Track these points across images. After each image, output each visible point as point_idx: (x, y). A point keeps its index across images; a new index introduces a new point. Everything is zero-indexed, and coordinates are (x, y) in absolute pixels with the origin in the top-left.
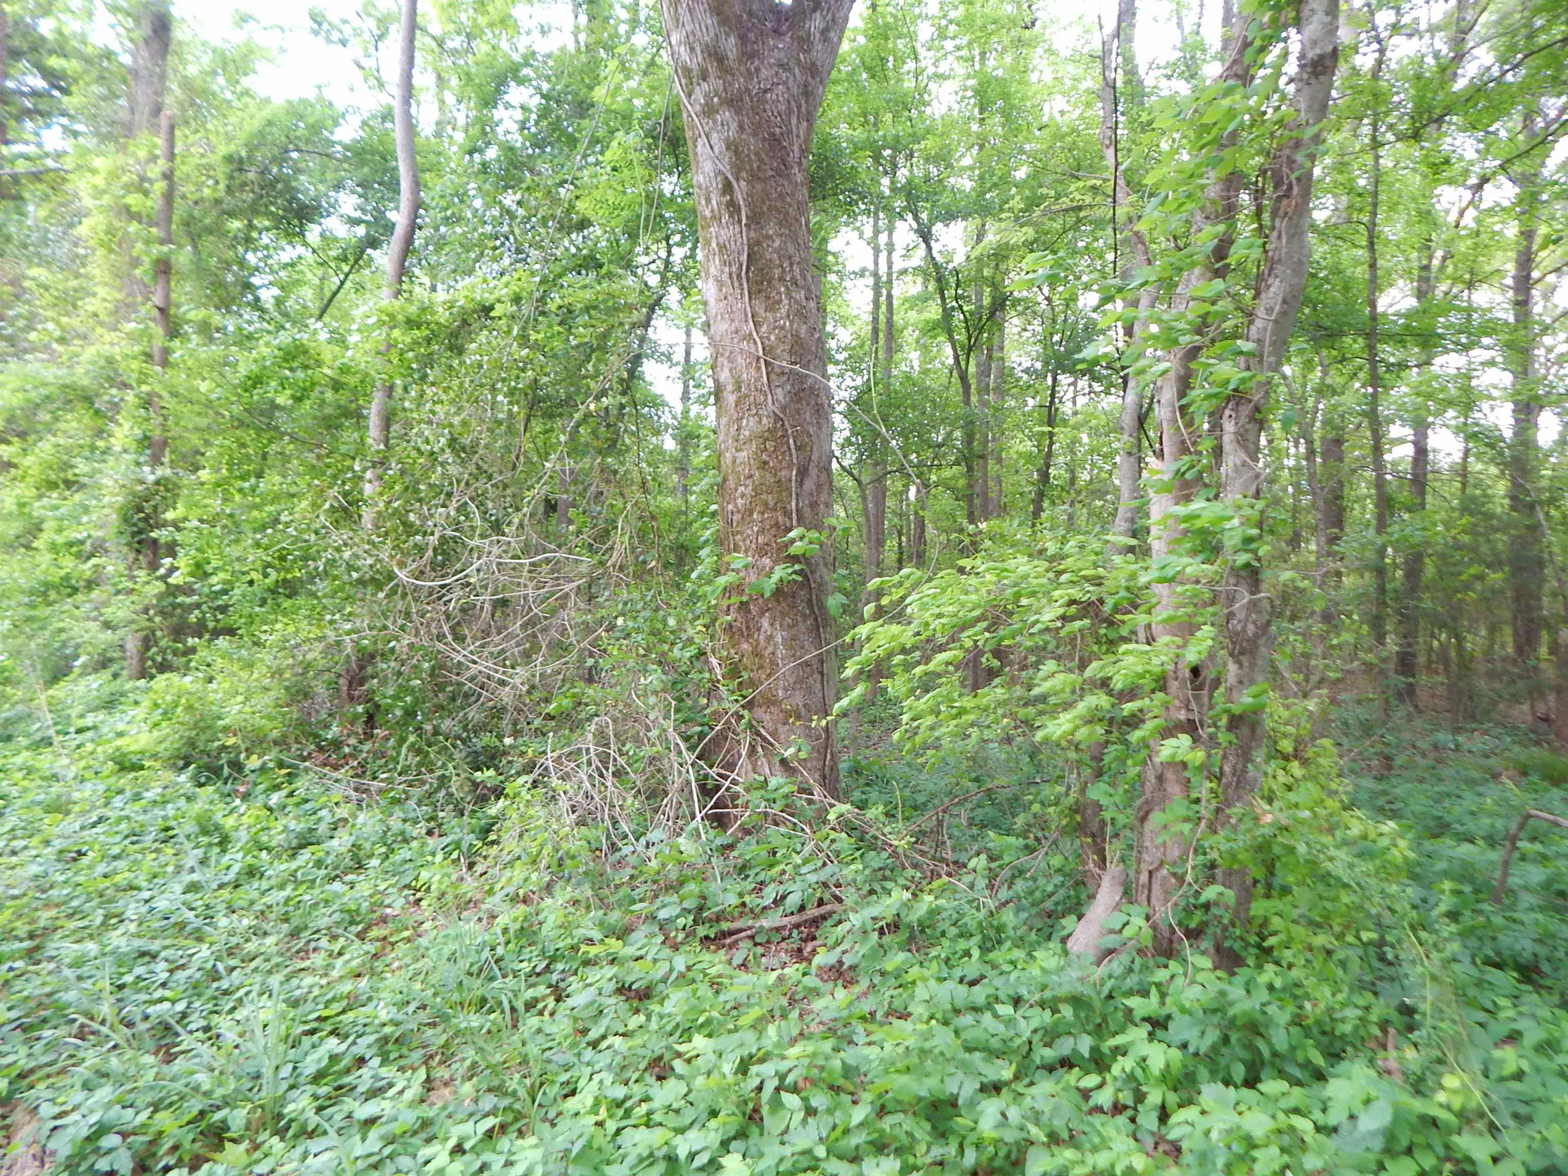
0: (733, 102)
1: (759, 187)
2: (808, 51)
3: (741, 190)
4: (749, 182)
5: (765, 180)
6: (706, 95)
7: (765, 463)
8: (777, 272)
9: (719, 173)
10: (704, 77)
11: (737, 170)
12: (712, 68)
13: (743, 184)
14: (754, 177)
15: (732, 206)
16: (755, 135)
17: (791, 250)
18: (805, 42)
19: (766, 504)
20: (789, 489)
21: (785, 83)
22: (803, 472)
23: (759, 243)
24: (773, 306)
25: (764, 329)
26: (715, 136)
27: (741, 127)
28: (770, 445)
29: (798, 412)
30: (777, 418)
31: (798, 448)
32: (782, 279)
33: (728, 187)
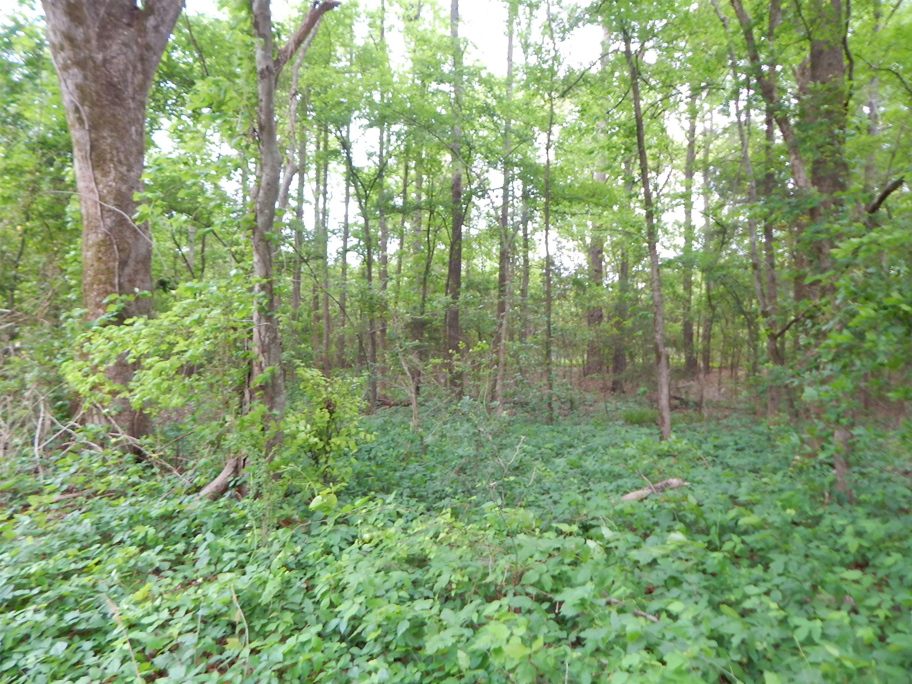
0: (81, 64)
1: (97, 110)
2: (145, 37)
3: (85, 111)
4: (90, 107)
5: (102, 107)
6: (64, 59)
7: (100, 258)
8: (109, 156)
9: (72, 102)
10: (62, 48)
11: (83, 100)
12: (66, 44)
13: (86, 108)
14: (93, 105)
15: (80, 120)
16: (95, 81)
17: (118, 144)
18: (142, 32)
19: (100, 280)
20: (113, 272)
21: (125, 54)
22: (123, 264)
23: (97, 140)
24: (105, 174)
25: (101, 186)
26: (69, 82)
27: (85, 78)
28: (103, 249)
29: (120, 231)
30: (107, 235)
31: (120, 250)
32: (111, 160)
33: (77, 110)
